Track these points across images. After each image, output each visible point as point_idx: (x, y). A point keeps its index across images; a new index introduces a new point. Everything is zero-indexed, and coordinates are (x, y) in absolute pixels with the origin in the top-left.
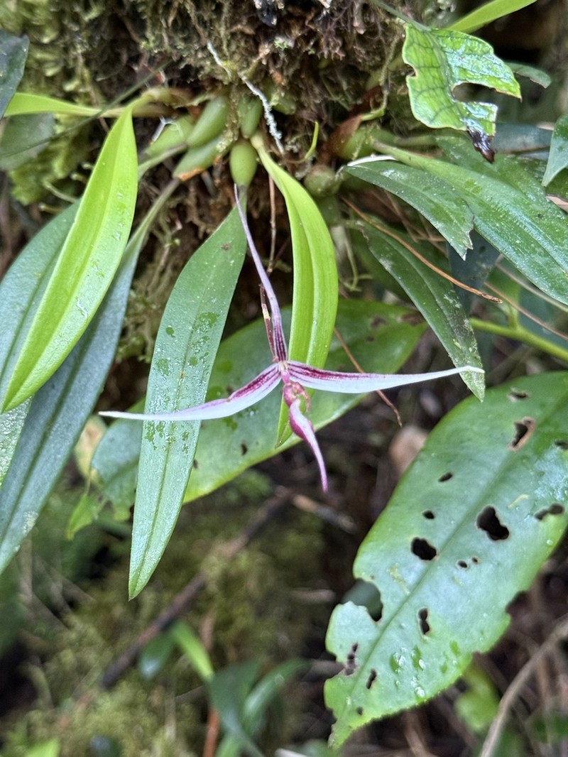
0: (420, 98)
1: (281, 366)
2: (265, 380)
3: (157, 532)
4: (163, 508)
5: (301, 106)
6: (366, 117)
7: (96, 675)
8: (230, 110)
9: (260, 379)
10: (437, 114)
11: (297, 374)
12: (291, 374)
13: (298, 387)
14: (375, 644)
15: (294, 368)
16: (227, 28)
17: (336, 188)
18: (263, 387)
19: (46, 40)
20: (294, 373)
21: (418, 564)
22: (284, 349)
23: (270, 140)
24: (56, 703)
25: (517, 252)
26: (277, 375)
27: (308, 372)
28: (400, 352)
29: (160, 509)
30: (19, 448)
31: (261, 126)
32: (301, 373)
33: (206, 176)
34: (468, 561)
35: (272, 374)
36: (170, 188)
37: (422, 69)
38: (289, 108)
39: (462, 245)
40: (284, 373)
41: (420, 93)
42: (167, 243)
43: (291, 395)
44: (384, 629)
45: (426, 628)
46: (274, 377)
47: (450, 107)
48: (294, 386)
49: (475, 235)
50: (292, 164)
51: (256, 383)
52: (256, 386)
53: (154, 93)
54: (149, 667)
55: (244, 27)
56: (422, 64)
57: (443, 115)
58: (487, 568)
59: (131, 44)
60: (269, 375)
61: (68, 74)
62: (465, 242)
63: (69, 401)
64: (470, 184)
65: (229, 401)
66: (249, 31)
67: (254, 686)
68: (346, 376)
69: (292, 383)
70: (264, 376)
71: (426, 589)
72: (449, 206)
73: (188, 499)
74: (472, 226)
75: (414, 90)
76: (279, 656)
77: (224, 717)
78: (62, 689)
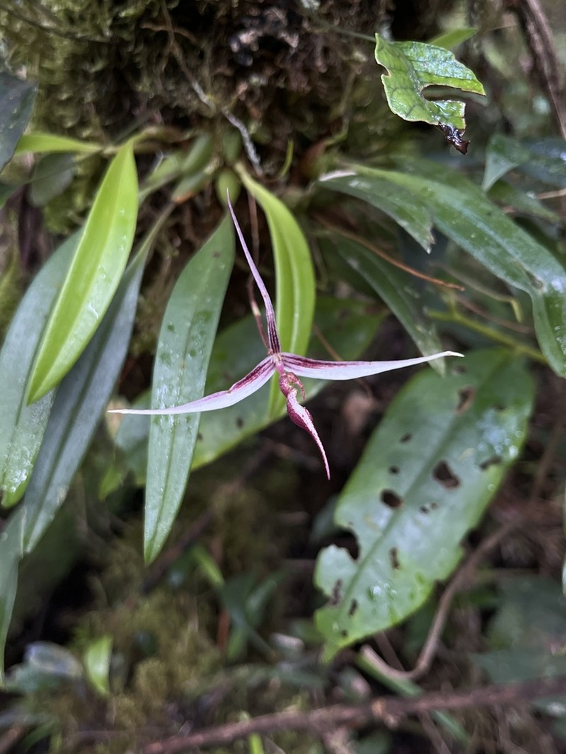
0: (395, 94)
1: (275, 358)
2: (261, 371)
3: (167, 506)
4: (171, 484)
5: (274, 137)
6: (329, 142)
7: (138, 583)
8: (214, 141)
9: (257, 371)
10: (411, 110)
11: (290, 365)
12: (285, 365)
13: (293, 377)
14: (355, 579)
15: (287, 359)
16: (210, 72)
17: (306, 204)
18: (260, 378)
19: (64, 97)
20: (287, 364)
21: (387, 512)
22: (278, 342)
23: (249, 165)
24: (110, 603)
25: (474, 245)
26: (272, 366)
27: (300, 362)
28: (363, 338)
29: (169, 484)
30: (47, 435)
31: (242, 153)
32: (294, 364)
33: (198, 200)
34: (427, 506)
35: (267, 365)
36: (168, 210)
37: (394, 71)
38: (265, 138)
39: (426, 241)
40: (279, 364)
41: (395, 90)
42: (169, 255)
43: (287, 385)
44: (361, 567)
45: (396, 564)
46: (270, 368)
47: (422, 105)
48: (289, 376)
49: (436, 232)
50: (270, 183)
51: (253, 374)
52: (254, 377)
53: (152, 130)
54: (176, 578)
55: (224, 70)
56: (392, 66)
57: (417, 110)
58: (443, 512)
59: (132, 94)
60: (265, 367)
61: (83, 123)
62: (428, 238)
63: (91, 391)
64: (425, 189)
65: (229, 392)
66: (228, 72)
67: (253, 589)
68: (335, 365)
69: (287, 373)
70: (260, 368)
71: (395, 532)
72: (410, 207)
73: (196, 465)
74: (431, 224)
75: (388, 87)
76: (272, 565)
77: (233, 614)
78: (115, 594)
